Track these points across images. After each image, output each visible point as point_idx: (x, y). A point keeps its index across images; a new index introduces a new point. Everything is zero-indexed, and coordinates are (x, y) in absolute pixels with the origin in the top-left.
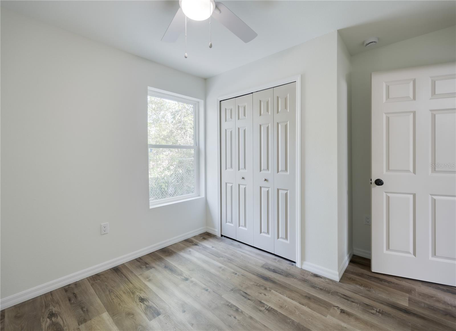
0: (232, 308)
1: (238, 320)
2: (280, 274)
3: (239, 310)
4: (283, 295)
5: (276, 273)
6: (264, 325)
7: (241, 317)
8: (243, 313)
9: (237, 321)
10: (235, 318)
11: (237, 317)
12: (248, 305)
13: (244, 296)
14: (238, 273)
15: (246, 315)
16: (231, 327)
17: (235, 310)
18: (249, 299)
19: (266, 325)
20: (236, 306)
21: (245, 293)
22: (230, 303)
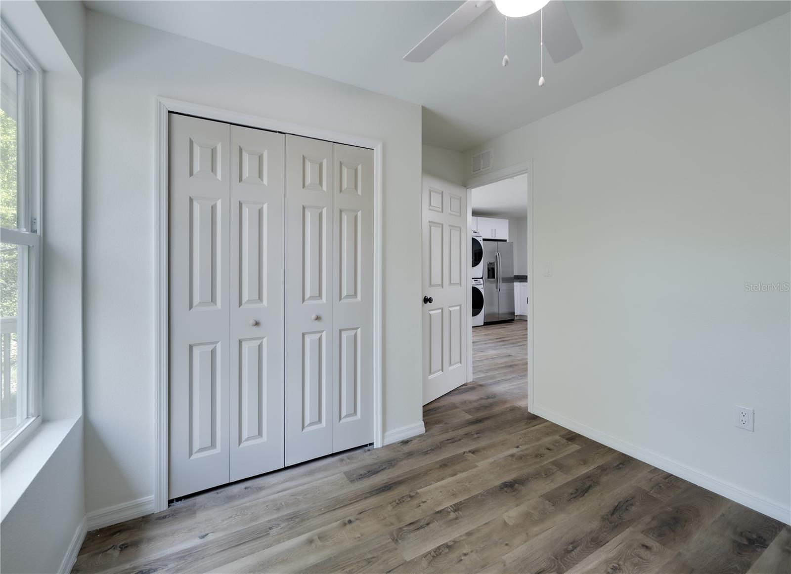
0: (443, 553)
1: (472, 552)
2: (382, 469)
3: (449, 544)
4: (431, 484)
5: (378, 472)
6: (486, 523)
7: (466, 546)
8: (457, 540)
9: (473, 554)
10: (465, 555)
11: (465, 552)
12: (441, 530)
13: (418, 529)
14: (352, 518)
15: (462, 538)
16: (486, 565)
17: (449, 549)
18: (428, 524)
19: (486, 522)
20: (440, 545)
21: (411, 524)
22: (430, 553)
